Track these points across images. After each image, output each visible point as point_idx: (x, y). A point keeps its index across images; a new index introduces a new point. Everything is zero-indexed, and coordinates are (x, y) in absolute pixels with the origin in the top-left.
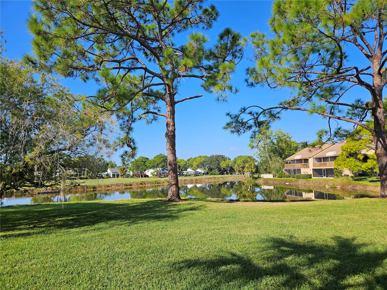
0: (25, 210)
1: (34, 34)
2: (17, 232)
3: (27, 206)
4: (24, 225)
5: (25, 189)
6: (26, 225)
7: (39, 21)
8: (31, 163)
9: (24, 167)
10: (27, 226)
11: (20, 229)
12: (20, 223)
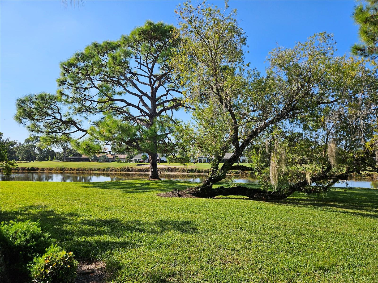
0: (368, 194)
1: (361, 24)
2: (365, 213)
3: (369, 189)
4: (371, 207)
5: (367, 173)
7: (364, 9)
8: (371, 149)
9: (366, 153)
10: (374, 209)
11: (367, 210)
12: (366, 205)
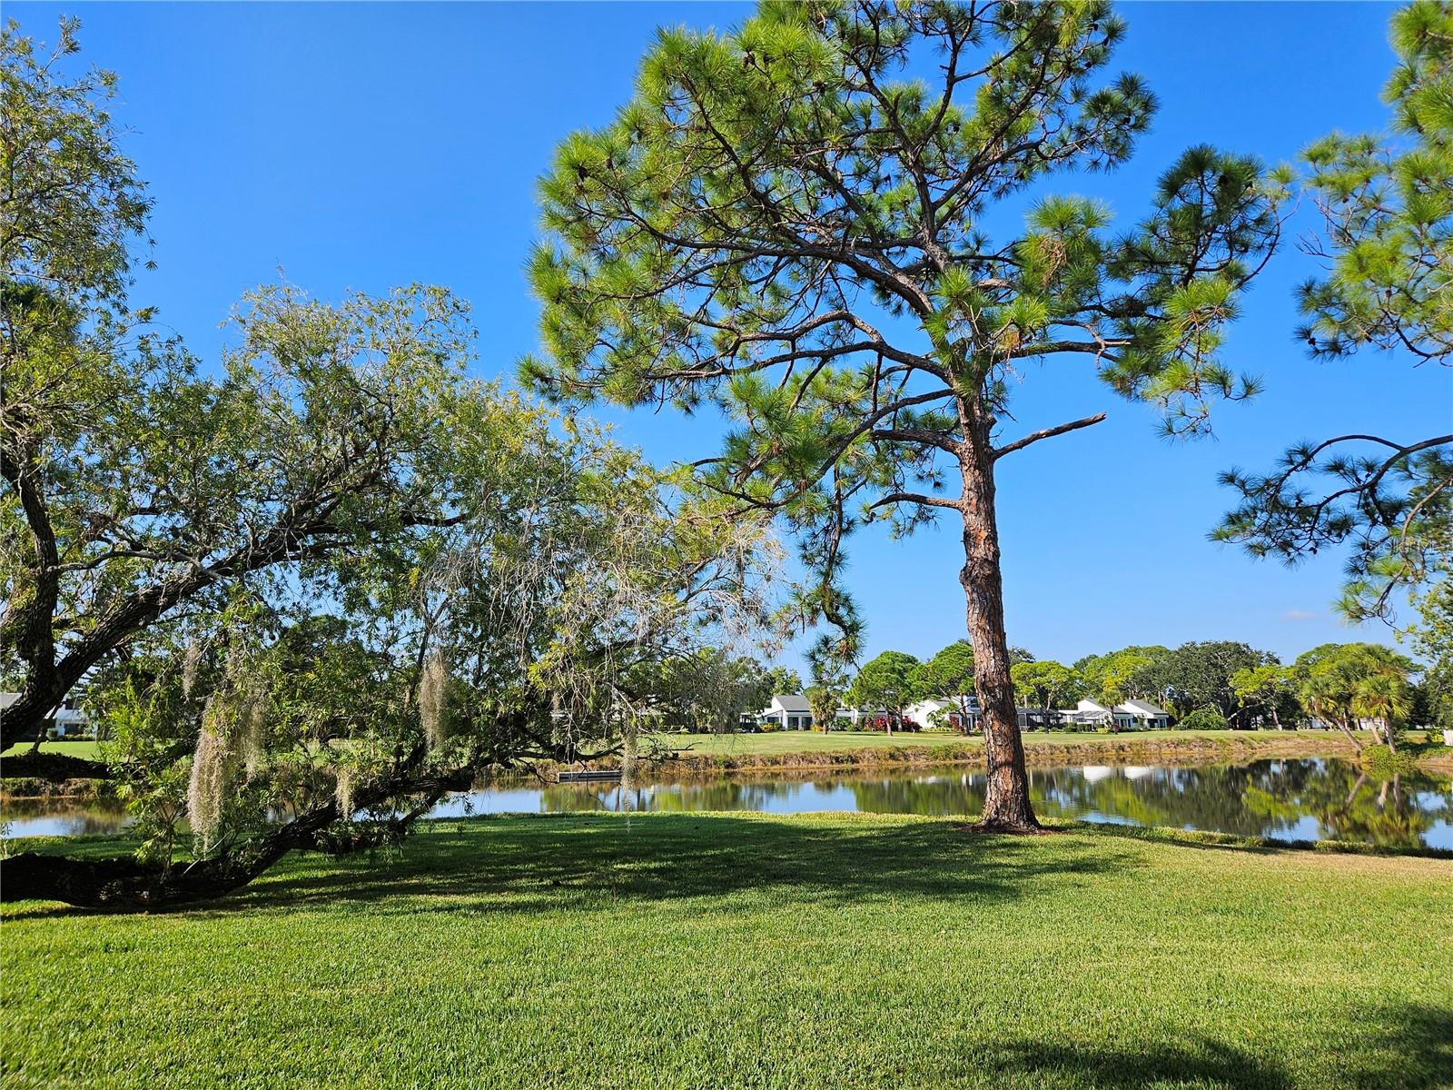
0: (527, 832)
1: (545, 300)
2: (511, 898)
3: (533, 816)
4: (527, 877)
5: (528, 764)
6: (533, 877)
7: (557, 260)
8: (543, 686)
9: (528, 698)
10: (536, 883)
11: (518, 890)
12: (517, 870)
